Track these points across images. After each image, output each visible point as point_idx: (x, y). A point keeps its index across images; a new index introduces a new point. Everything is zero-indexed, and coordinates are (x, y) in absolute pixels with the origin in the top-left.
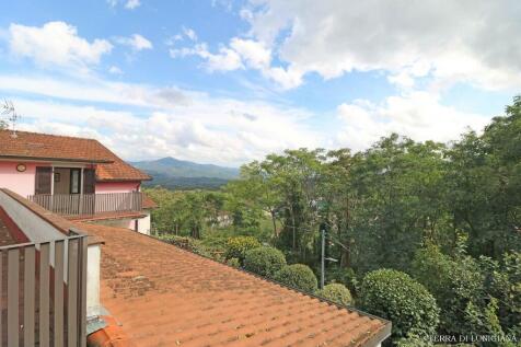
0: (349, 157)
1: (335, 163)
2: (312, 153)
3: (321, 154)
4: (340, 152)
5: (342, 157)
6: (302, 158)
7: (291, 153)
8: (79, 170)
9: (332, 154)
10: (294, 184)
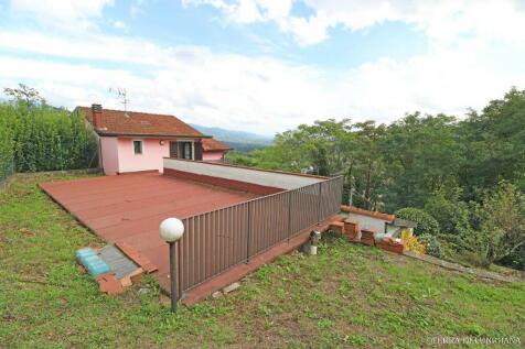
0: (372, 128)
1: (360, 133)
2: (341, 124)
3: (347, 124)
4: (367, 123)
5: (367, 128)
6: (330, 128)
7: (322, 124)
8: (190, 143)
9: (358, 125)
10: (322, 151)
